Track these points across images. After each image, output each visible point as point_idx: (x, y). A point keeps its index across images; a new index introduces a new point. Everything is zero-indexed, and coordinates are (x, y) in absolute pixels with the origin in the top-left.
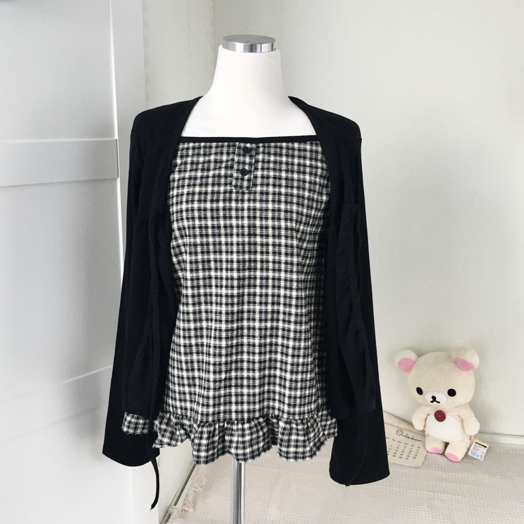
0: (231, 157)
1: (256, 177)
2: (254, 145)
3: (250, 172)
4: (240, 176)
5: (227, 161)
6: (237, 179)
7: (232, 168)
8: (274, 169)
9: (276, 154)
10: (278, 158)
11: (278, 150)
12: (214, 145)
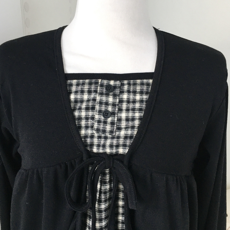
0: (92, 96)
1: (120, 120)
2: (118, 83)
3: (113, 114)
4: (102, 118)
5: (88, 101)
6: (99, 122)
7: (93, 108)
8: (140, 110)
9: (141, 93)
10: (145, 97)
11: (145, 88)
12: (74, 82)
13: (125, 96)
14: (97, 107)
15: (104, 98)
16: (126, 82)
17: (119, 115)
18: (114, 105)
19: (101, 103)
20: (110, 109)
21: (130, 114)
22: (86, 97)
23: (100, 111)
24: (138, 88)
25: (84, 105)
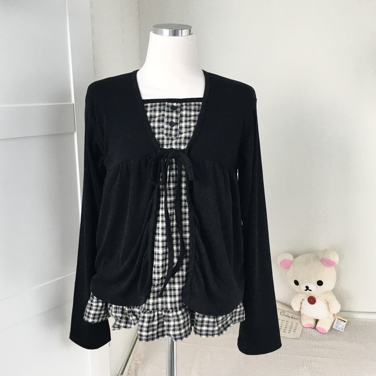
8: (194, 121)
9: (195, 110)
10: (197, 113)
11: (197, 107)
12: (149, 105)
13: (184, 113)
14: (166, 120)
15: (170, 114)
16: (184, 104)
17: (180, 124)
18: (177, 118)
19: (168, 117)
20: (174, 121)
21: (188, 124)
22: (157, 114)
23: (167, 123)
24: (193, 108)
25: (157, 119)
